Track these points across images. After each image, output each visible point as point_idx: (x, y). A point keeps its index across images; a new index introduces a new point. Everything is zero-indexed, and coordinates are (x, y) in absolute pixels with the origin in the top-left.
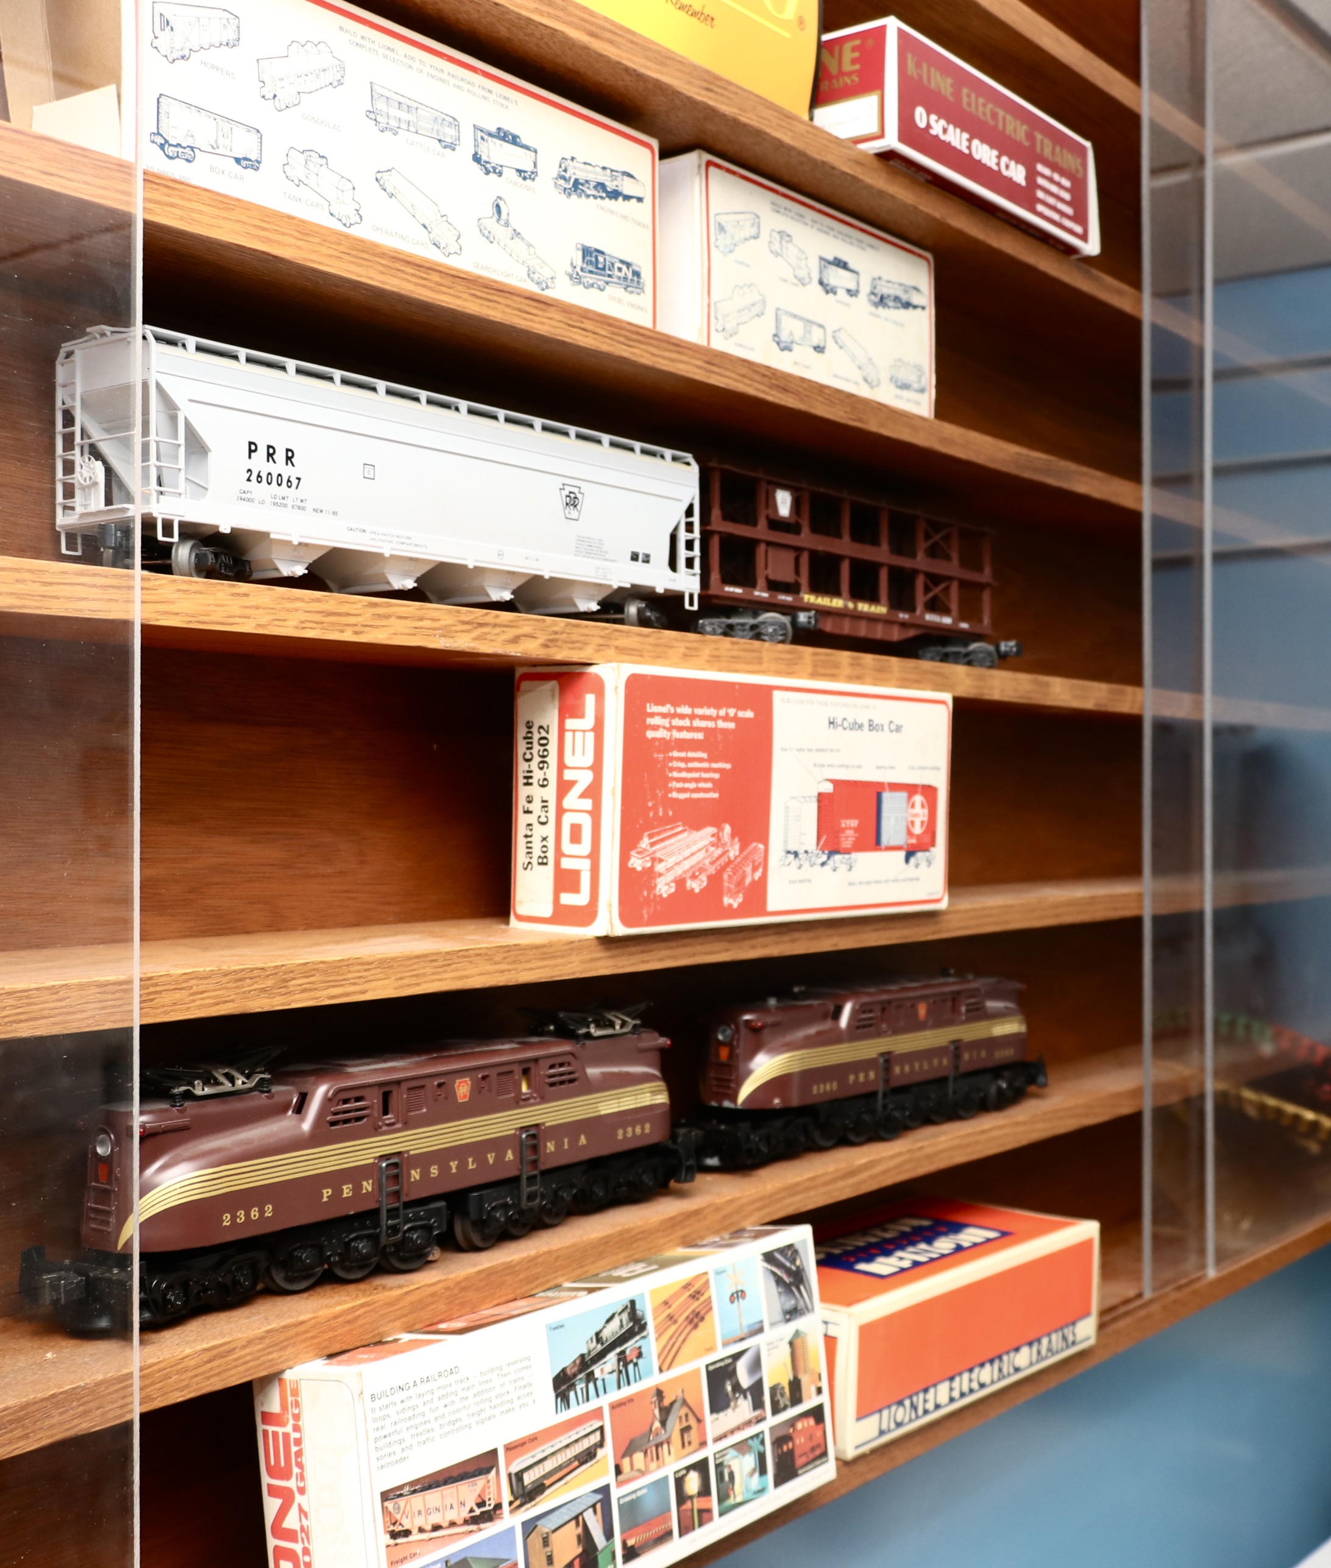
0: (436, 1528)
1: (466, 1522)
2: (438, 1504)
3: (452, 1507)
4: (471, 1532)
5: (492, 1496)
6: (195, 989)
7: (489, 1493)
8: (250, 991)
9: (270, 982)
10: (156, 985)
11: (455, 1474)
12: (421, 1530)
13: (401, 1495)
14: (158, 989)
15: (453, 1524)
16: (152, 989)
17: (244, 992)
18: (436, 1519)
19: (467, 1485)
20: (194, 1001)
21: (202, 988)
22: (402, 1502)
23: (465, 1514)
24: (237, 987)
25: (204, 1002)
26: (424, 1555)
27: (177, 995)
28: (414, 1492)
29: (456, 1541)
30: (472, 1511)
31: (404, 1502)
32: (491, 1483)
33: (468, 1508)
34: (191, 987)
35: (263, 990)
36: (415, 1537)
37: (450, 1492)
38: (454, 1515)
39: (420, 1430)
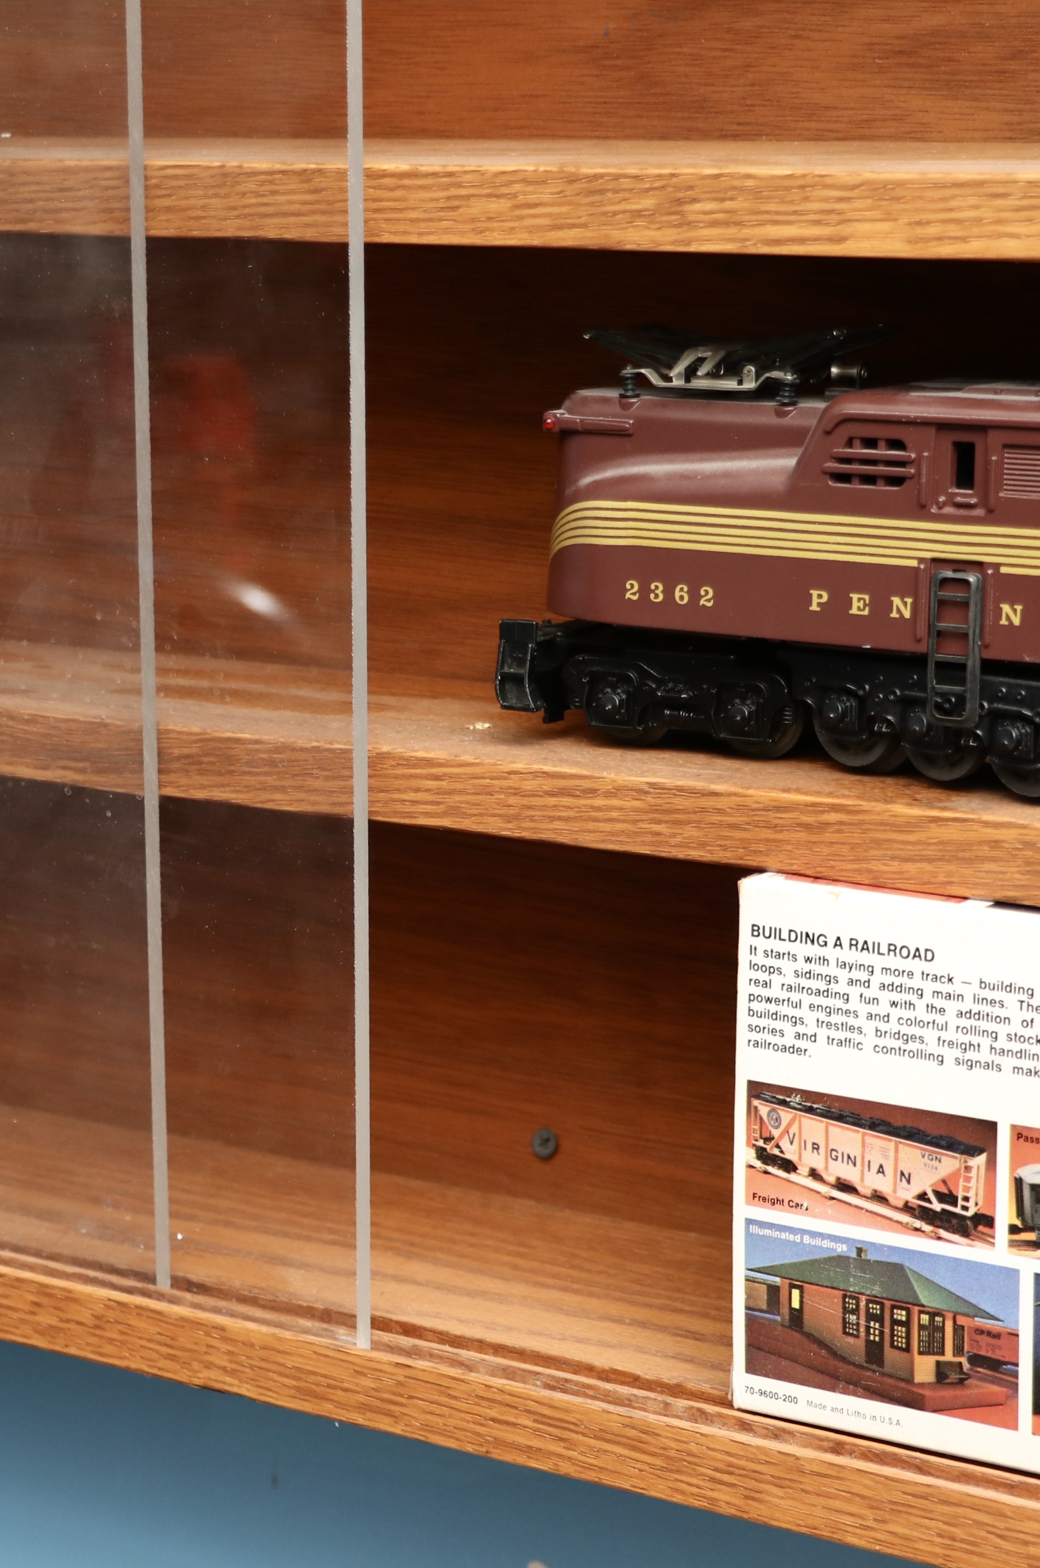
0: (844, 1186)
1: (907, 1208)
2: (855, 1152)
3: (881, 1170)
4: (916, 1229)
5: (971, 1194)
6: (521, 198)
7: (967, 1189)
8: (615, 214)
9: (648, 203)
10: (459, 185)
11: (898, 1122)
12: (814, 1174)
13: (784, 1103)
14: (463, 192)
15: (878, 1197)
16: (453, 192)
17: (605, 214)
18: (850, 1174)
19: (919, 1152)
20: (521, 218)
21: (532, 198)
22: (786, 1115)
23: (908, 1193)
24: (592, 204)
25: (538, 221)
26: (815, 1216)
27: (494, 206)
28: (810, 1110)
29: (883, 1229)
30: (923, 1196)
31: (791, 1116)
32: (973, 1173)
33: (917, 1190)
34: (514, 196)
35: (638, 214)
36: (801, 1178)
37: (880, 1146)
38: (884, 1185)
39: (835, 1019)
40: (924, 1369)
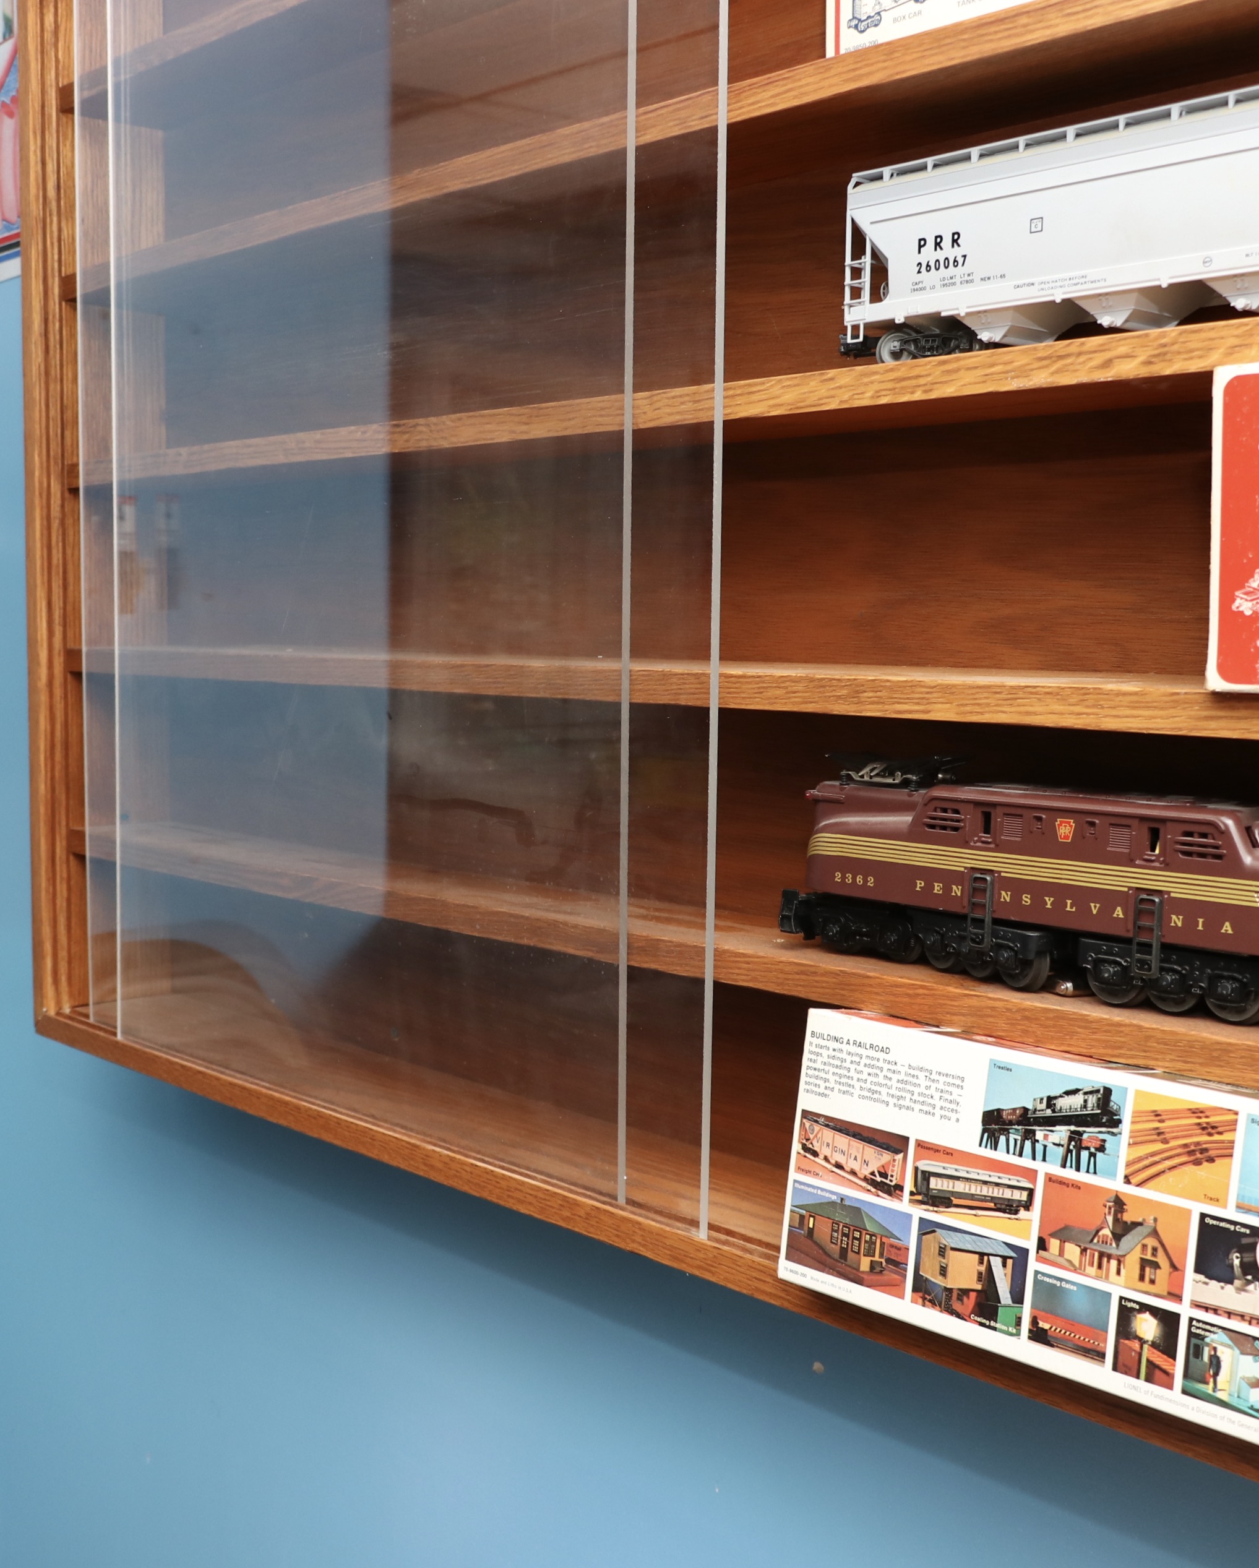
0: (838, 1166)
1: (865, 1179)
2: (844, 1148)
3: (855, 1159)
4: (869, 1190)
5: (894, 1174)
6: (790, 689)
7: (893, 1171)
8: (830, 697)
9: (844, 692)
11: (865, 1134)
12: (826, 1159)
13: (815, 1121)
15: (853, 1173)
17: (825, 697)
18: (842, 1160)
19: (873, 1150)
20: (789, 698)
21: (795, 689)
22: (816, 1127)
23: (866, 1172)
24: (820, 692)
25: (796, 700)
26: (824, 1180)
28: (827, 1126)
29: (853, 1189)
30: (873, 1174)
31: (818, 1128)
32: (896, 1163)
33: (870, 1170)
34: (786, 688)
35: (839, 697)
36: (820, 1160)
37: (857, 1146)
38: (855, 1166)
39: (843, 1080)
40: (865, 1264)
